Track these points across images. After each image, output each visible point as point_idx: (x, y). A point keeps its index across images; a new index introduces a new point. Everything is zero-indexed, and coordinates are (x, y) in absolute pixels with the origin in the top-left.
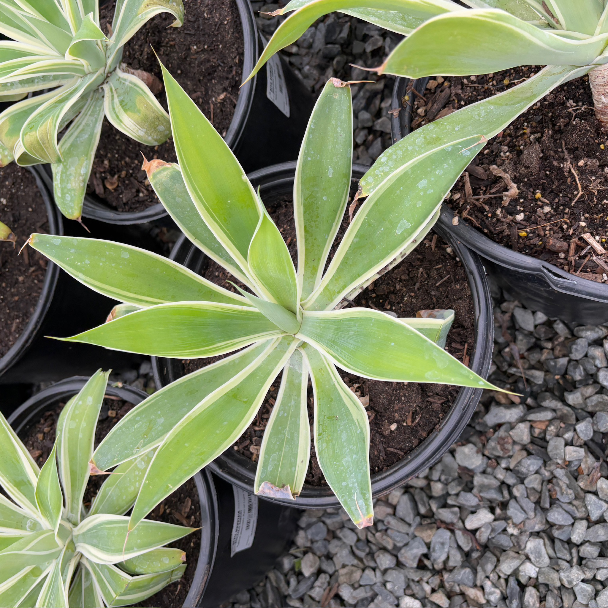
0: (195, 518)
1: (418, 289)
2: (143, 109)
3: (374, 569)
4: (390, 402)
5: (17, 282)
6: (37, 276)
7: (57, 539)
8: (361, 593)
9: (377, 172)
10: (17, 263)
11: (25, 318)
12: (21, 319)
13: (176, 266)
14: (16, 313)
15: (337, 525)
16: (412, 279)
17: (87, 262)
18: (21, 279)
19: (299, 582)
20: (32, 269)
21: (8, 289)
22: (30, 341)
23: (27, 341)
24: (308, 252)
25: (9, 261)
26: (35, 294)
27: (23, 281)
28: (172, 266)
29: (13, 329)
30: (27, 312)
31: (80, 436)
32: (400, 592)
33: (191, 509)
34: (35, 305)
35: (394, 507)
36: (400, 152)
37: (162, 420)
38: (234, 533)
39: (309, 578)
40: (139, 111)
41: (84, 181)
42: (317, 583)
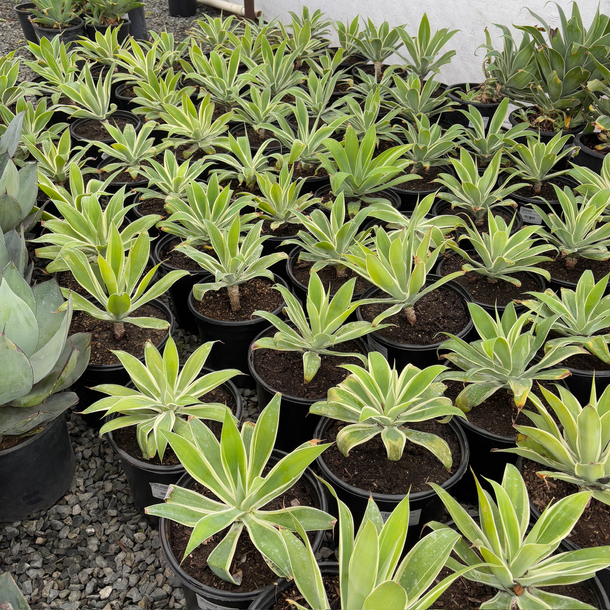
1: (255, 574)
2: (350, 441)
3: (130, 573)
4: (202, 555)
7: (169, 404)
8: (119, 564)
9: (291, 537)
15: (158, 555)
16: (260, 572)
19: (132, 530)
23: (266, 388)
24: (274, 515)
29: (277, 381)
31: (211, 413)
32: (115, 587)
35: (161, 587)
36: (299, 548)
37: (207, 446)
38: (160, 484)
39: (133, 536)
40: (349, 439)
41: (325, 414)
42: (129, 540)
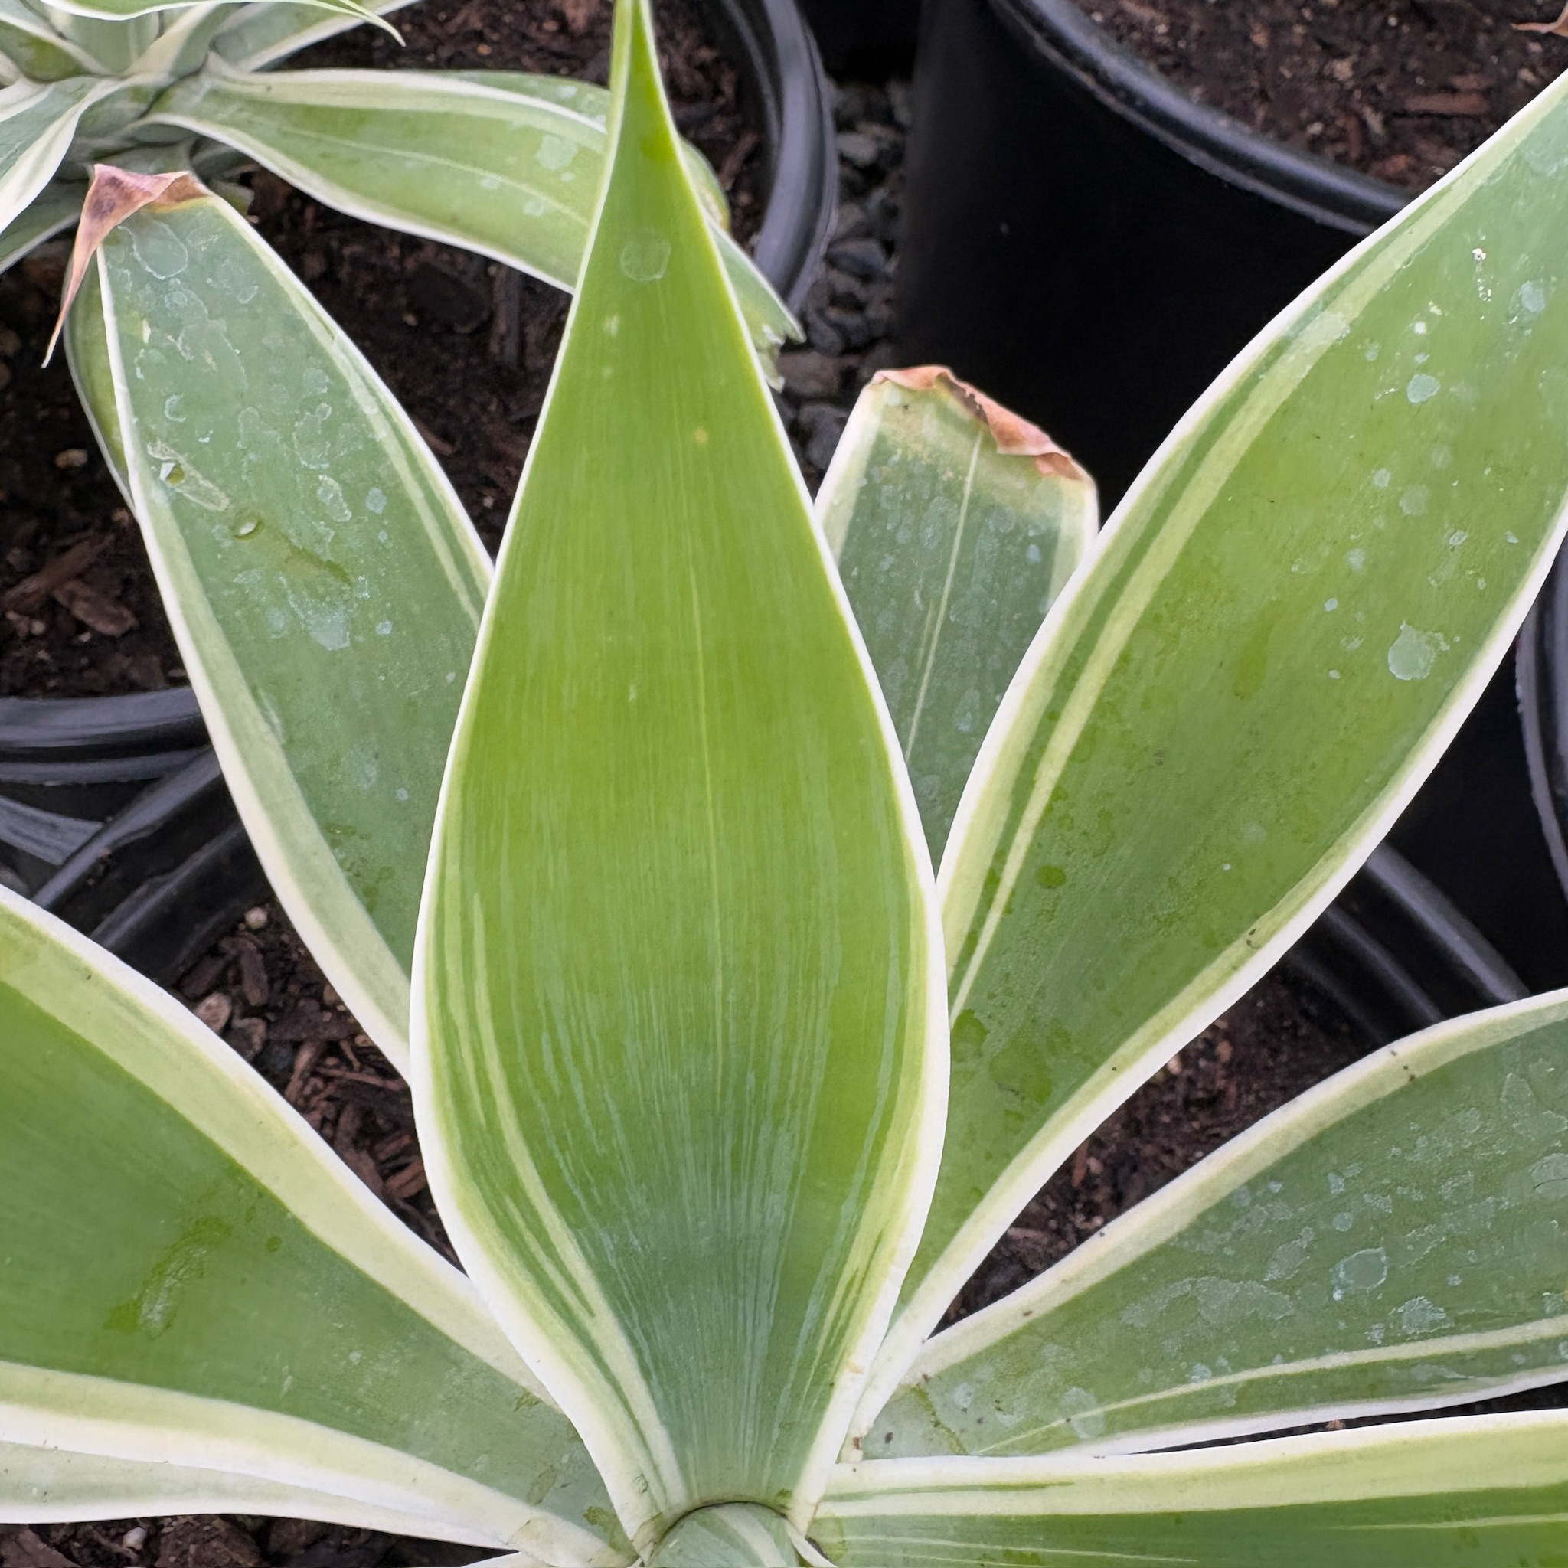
0: (30, 637)
5: (1332, 52)
6: (1342, 136)
10: (1413, 64)
11: (1167, 60)
12: (1166, 42)
13: (1253, 947)
14: (1195, 27)
17: (1421, 390)
18: (1342, 69)
20: (1375, 122)
21: (1307, 14)
22: (1054, 55)
25: (1431, 36)
26: (1260, 114)
27: (1332, 79)
28: (1262, 925)
30: (1190, 71)
33: (82, 627)
34: (1213, 102)
